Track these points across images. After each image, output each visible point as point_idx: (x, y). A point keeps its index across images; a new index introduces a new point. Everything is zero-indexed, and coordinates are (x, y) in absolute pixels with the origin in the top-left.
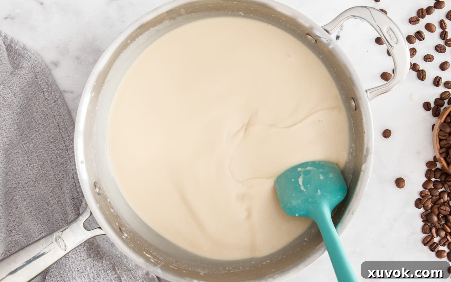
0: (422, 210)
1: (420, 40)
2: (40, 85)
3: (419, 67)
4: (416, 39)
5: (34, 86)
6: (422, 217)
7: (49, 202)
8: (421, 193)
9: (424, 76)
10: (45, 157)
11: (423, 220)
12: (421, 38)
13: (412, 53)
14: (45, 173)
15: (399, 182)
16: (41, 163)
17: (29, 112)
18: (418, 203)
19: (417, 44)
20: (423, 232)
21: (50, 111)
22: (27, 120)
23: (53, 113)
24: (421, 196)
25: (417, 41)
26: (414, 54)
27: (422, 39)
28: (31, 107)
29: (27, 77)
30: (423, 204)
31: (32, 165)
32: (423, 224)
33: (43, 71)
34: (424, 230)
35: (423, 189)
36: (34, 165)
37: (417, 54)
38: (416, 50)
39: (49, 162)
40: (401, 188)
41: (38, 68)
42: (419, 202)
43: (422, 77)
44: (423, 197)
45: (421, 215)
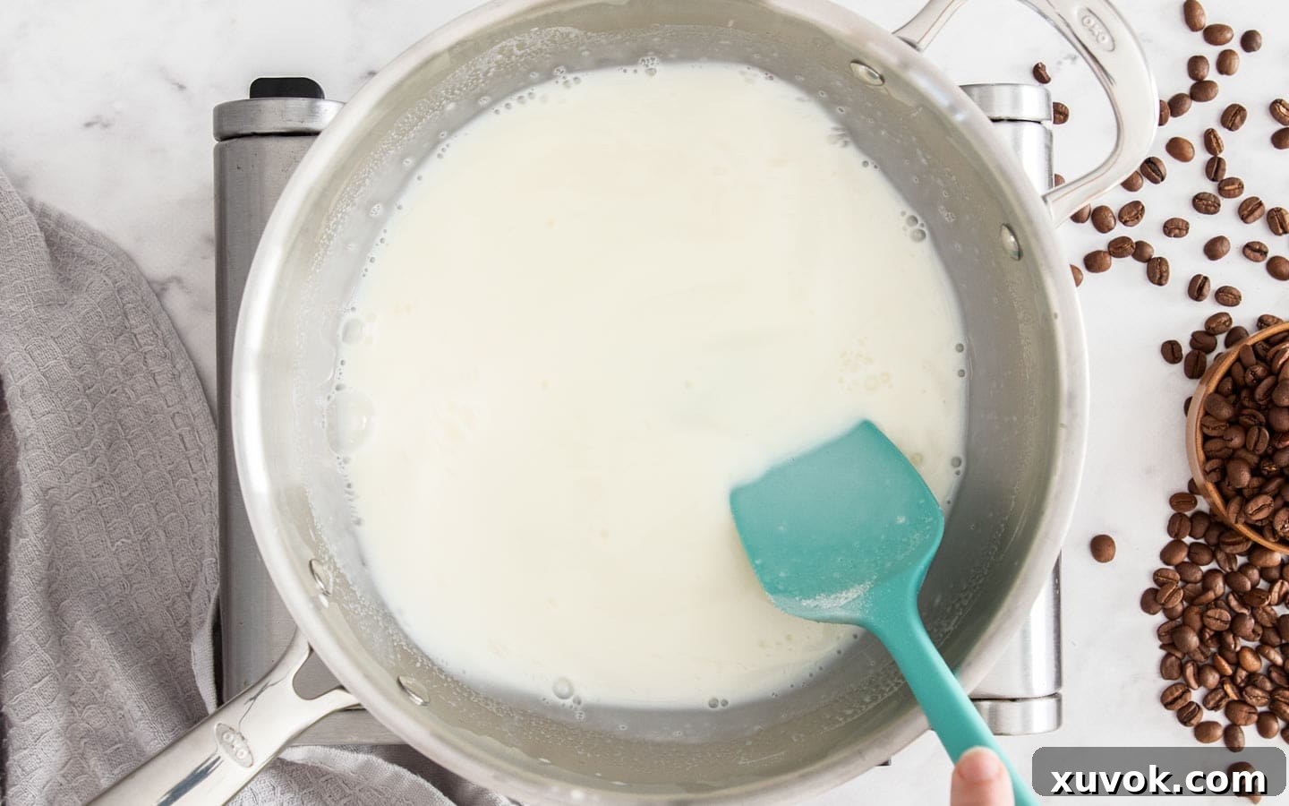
0: (1160, 618)
1: (1155, 181)
2: (135, 336)
3: (1150, 250)
4: (1145, 179)
5: (121, 338)
6: (1160, 637)
7: (162, 637)
8: (1157, 575)
9: (1165, 274)
10: (151, 521)
11: (1160, 643)
12: (1157, 177)
13: (1133, 214)
14: (150, 563)
15: (1101, 547)
16: (141, 537)
17: (108, 406)
18: (1150, 601)
19: (1147, 193)
20: (1161, 672)
21: (162, 402)
22: (106, 427)
23: (168, 407)
24: (1156, 581)
25: (1147, 183)
26: (1137, 218)
27: (1160, 179)
28: (112, 393)
29: (103, 317)
30: (1163, 604)
31: (119, 543)
32: (1162, 653)
33: (143, 300)
34: (1164, 670)
35: (1160, 565)
36: (123, 542)
37: (1144, 217)
38: (1143, 207)
39: (161, 533)
40: (1105, 561)
41: (131, 292)
42: (1151, 597)
43: (1158, 276)
44: (1161, 584)
45: (1158, 630)
